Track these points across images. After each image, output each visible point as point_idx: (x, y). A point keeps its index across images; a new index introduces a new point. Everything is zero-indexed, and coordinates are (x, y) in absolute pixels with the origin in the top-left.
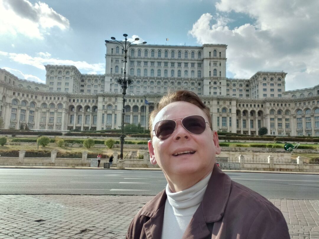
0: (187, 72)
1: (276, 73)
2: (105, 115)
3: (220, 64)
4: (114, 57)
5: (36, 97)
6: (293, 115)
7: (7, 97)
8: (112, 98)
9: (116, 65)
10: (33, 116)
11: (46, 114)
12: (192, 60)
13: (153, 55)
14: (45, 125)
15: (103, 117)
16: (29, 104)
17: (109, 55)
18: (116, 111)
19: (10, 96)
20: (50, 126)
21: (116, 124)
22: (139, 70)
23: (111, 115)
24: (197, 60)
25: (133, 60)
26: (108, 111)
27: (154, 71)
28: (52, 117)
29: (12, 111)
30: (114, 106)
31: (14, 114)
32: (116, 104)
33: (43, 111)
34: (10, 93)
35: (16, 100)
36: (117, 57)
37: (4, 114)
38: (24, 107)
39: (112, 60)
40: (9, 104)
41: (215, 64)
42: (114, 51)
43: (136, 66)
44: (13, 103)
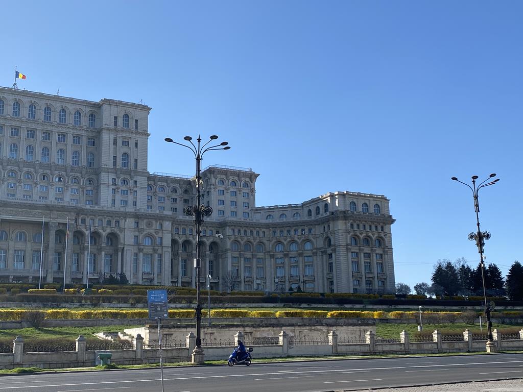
1: (240, 172)
3: (136, 144)
6: (269, 252)
12: (76, 129)
24: (86, 131)
41: (126, 143)
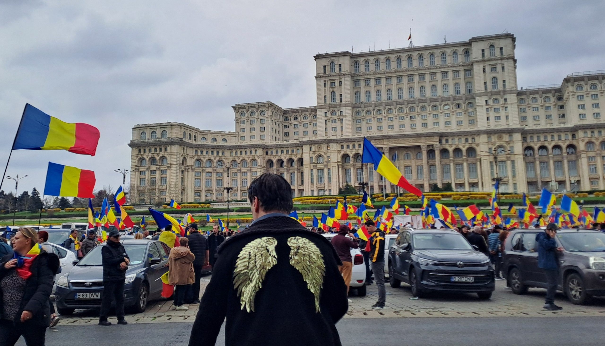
0: (447, 86)
2: (315, 171)
3: (503, 68)
4: (327, 79)
5: (223, 153)
7: (189, 158)
8: (322, 145)
9: (331, 90)
10: (222, 180)
11: (237, 175)
12: (454, 67)
13: (388, 67)
14: (237, 191)
15: (312, 174)
16: (215, 164)
17: (321, 77)
18: (329, 164)
19: (191, 156)
20: (243, 192)
21: (331, 183)
22: (368, 93)
23: (323, 169)
24: (463, 66)
25: (358, 78)
26: (318, 165)
27: (391, 91)
28: (244, 179)
29: (195, 176)
30: (325, 156)
31: (198, 179)
32: (328, 154)
33: (234, 171)
34: (191, 152)
35: (199, 160)
36: (331, 78)
37: (186, 181)
38: (210, 169)
39: (325, 84)
40: (192, 166)
41: (493, 69)
42: (328, 68)
43: (362, 88)
44: (196, 164)
